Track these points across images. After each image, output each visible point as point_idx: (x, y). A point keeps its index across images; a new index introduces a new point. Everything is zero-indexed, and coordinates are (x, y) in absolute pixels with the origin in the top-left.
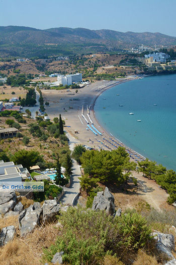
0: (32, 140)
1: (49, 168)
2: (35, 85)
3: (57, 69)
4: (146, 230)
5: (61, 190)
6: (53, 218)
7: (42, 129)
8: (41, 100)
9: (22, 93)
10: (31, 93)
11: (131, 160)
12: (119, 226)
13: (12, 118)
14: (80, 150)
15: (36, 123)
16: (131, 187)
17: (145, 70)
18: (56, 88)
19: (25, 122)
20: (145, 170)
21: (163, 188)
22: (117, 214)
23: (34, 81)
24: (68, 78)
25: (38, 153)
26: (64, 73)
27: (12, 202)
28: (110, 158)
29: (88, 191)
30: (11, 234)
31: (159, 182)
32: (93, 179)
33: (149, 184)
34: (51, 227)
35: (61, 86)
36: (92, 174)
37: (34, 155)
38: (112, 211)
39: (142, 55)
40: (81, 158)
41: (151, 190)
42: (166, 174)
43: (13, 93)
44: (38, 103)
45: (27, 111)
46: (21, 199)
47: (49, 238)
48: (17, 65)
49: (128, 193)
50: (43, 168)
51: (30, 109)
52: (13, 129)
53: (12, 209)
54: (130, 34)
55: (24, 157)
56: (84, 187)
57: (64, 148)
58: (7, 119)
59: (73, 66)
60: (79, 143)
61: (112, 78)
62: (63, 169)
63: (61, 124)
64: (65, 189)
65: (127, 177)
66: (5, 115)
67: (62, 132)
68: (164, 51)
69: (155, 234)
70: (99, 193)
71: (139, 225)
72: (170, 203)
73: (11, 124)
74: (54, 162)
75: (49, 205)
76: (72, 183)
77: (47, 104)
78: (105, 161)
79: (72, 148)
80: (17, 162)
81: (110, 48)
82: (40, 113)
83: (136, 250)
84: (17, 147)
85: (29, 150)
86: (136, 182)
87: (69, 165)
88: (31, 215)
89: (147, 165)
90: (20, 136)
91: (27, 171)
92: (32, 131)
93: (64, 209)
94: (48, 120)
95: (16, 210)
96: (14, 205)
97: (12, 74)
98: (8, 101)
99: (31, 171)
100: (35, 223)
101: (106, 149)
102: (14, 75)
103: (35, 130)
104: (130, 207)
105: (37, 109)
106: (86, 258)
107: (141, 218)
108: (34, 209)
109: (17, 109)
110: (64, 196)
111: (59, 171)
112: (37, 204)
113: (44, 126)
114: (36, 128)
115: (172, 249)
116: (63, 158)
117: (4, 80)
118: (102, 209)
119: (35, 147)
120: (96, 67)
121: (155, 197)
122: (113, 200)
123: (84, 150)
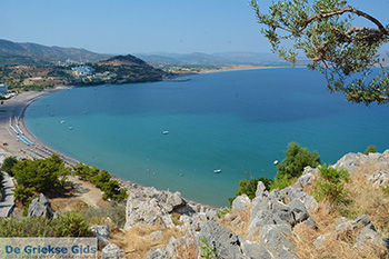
4: (83, 225)
11: (66, 166)
12: (57, 227)
14: (11, 162)
16: (68, 191)
17: (73, 81)
20: (79, 173)
21: (98, 187)
22: (55, 217)
28: (44, 166)
29: (24, 201)
31: (93, 182)
32: (28, 189)
33: (85, 185)
36: (26, 185)
38: (49, 215)
39: (69, 68)
40: (14, 170)
41: (87, 190)
42: (100, 175)
49: (66, 196)
54: (55, 48)
56: (19, 198)
60: (9, 155)
61: (41, 89)
65: (63, 182)
68: (89, 65)
69: (92, 228)
70: (35, 200)
71: (77, 222)
72: (105, 200)
76: (5, 196)
78: (39, 169)
79: (2, 160)
81: (36, 60)
86: (72, 186)
89: (81, 169)
101: (39, 158)
104: (68, 209)
107: (79, 216)
115: (108, 236)
118: (39, 215)
120: (22, 78)
121: (92, 197)
122: (49, 205)
123: (16, 162)
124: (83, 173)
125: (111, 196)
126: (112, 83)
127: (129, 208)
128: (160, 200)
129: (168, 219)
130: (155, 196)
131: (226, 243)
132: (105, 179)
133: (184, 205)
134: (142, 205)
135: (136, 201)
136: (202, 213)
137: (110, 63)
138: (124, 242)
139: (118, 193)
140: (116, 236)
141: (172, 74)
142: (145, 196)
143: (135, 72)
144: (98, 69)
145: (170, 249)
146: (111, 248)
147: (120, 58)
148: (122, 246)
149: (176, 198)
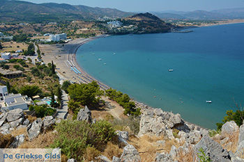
0: (33, 79)
1: (46, 96)
2: (33, 41)
3: (49, 30)
4: (112, 130)
5: (55, 111)
6: (51, 128)
7: (40, 71)
8: (39, 51)
9: (24, 47)
10: (31, 47)
11: (101, 89)
12: (95, 129)
13: (18, 64)
14: (67, 84)
15: (35, 67)
17: (108, 31)
18: (49, 43)
19: (28, 66)
20: (109, 95)
21: (121, 105)
22: (94, 122)
23: (33, 38)
24: (56, 37)
25: (38, 87)
26: (54, 33)
27: (21, 119)
28: (87, 88)
29: (74, 110)
30: (22, 139)
31: (118, 102)
32: (76, 103)
33: (113, 103)
34: (50, 133)
35: (52, 41)
36: (75, 100)
37: (35, 88)
38: (90, 120)
39: (106, 22)
40: (68, 89)
41: (114, 107)
42: (123, 97)
43: (18, 47)
44: (36, 53)
45: (29, 59)
46: (27, 117)
47: (49, 140)
48: (20, 27)
49: (99, 110)
50: (42, 97)
51: (31, 57)
52: (20, 72)
53: (22, 123)
54: (97, 9)
55: (28, 90)
56: (70, 108)
57: (56, 83)
58: (14, 64)
59: (60, 28)
60: (66, 79)
61: (87, 36)
62: (56, 97)
63: (53, 67)
64: (58, 110)
65: (98, 99)
66: (12, 62)
67: (54, 73)
68: (119, 20)
69: (117, 132)
70: (81, 110)
71: (108, 127)
72: (125, 114)
73: (17, 68)
74: (49, 92)
75: (48, 120)
76: (62, 106)
77: (43, 54)
78: (84, 90)
79: (61, 83)
80: (23, 94)
81: (84, 17)
82: (38, 60)
83: (106, 142)
84: (23, 83)
85: (31, 85)
86: (104, 103)
87: (60, 94)
88: (36, 126)
89: (111, 92)
90: (24, 76)
91: (31, 99)
92: (33, 73)
93: (58, 122)
94: (44, 65)
95: (25, 124)
96: (23, 121)
97: (17, 33)
98: (14, 52)
99: (33, 99)
100: (39, 132)
101: (84, 83)
102: (18, 34)
103: (35, 71)
104: (101, 118)
105: (36, 57)
106: (74, 150)
107: (109, 123)
108: (37, 122)
109: (21, 57)
110: (57, 115)
111: (53, 98)
112: (39, 119)
113: (41, 69)
114: (36, 70)
115: (127, 139)
116: (56, 90)
117: (11, 37)
118: (84, 119)
119: (35, 83)
120: (76, 29)
121: (116, 111)
122: (90, 114)
123: (69, 84)
124: (111, 95)
125: (129, 112)
126: (135, 33)
127: (142, 122)
128: (165, 119)
129: (170, 132)
130: (161, 115)
131: (220, 156)
132: (126, 100)
133: (182, 124)
134: (152, 121)
135: (148, 117)
136: (196, 131)
137: (133, 19)
138: (138, 145)
139: (134, 110)
140: (132, 140)
141: (178, 27)
142: (154, 114)
143: (150, 25)
144: (125, 23)
145: (173, 154)
146: (129, 148)
147: (140, 15)
148: (137, 147)
149: (177, 118)
